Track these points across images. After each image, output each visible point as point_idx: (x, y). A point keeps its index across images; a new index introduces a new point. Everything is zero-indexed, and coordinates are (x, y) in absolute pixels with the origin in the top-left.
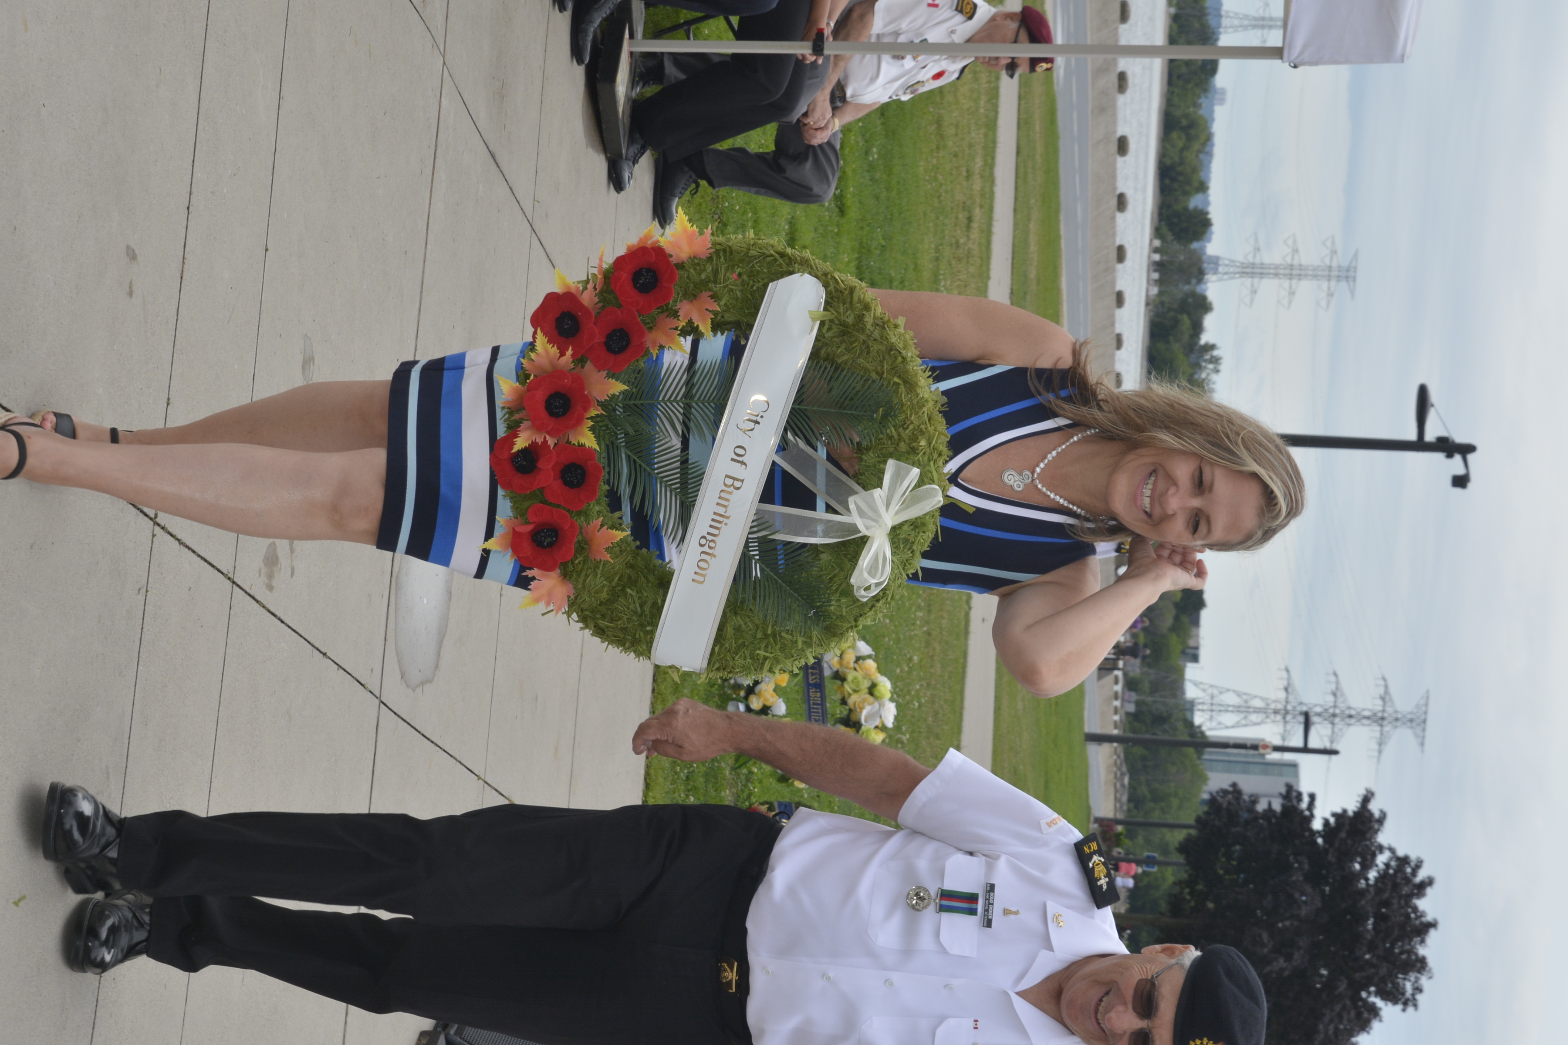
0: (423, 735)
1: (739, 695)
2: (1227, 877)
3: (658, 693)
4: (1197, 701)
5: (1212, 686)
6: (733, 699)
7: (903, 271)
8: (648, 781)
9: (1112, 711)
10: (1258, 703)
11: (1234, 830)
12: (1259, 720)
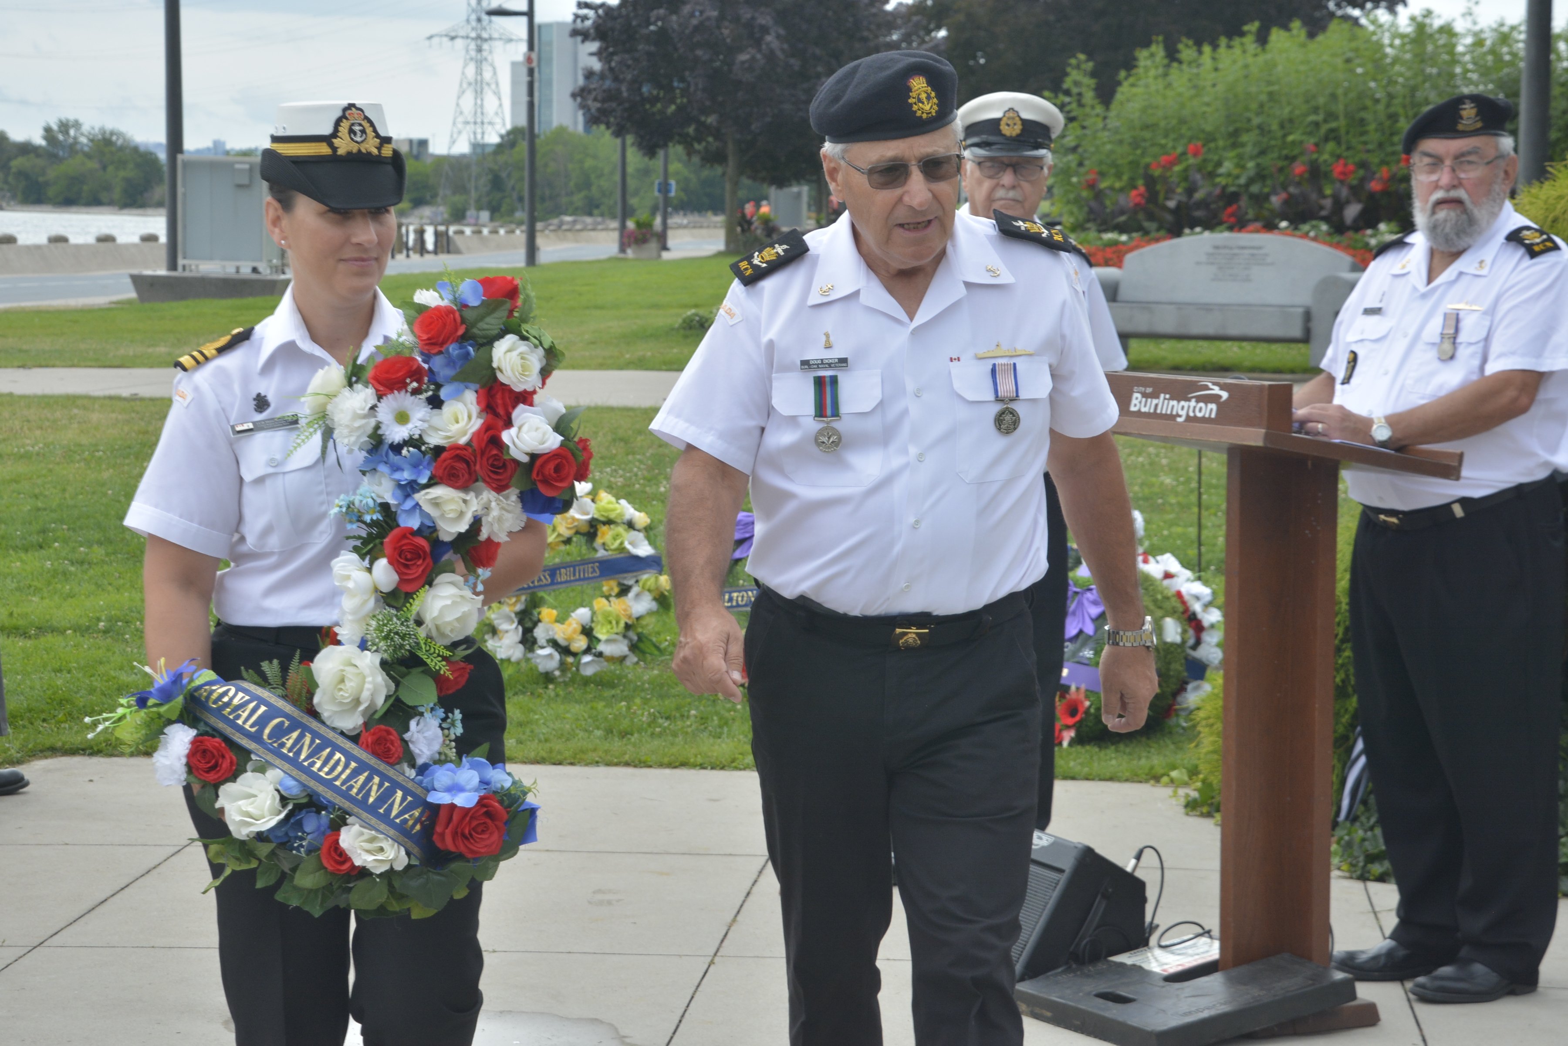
0: (674, 1033)
1: (572, 664)
2: (679, 101)
3: (574, 758)
4: (473, 140)
5: (454, 124)
6: (578, 670)
7: (22, 496)
8: (677, 764)
9: (494, 236)
10: (471, 70)
11: (625, 94)
12: (490, 69)
